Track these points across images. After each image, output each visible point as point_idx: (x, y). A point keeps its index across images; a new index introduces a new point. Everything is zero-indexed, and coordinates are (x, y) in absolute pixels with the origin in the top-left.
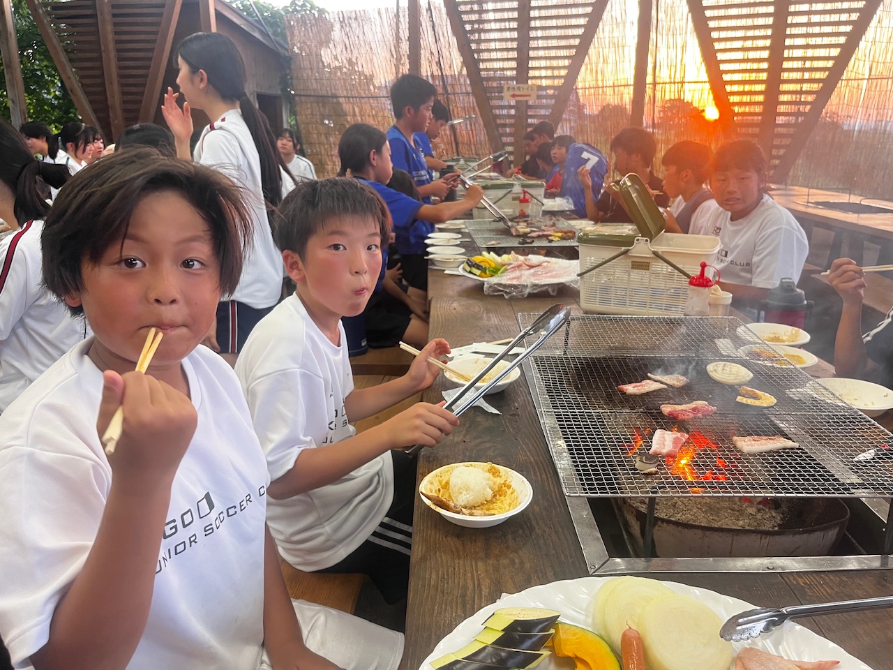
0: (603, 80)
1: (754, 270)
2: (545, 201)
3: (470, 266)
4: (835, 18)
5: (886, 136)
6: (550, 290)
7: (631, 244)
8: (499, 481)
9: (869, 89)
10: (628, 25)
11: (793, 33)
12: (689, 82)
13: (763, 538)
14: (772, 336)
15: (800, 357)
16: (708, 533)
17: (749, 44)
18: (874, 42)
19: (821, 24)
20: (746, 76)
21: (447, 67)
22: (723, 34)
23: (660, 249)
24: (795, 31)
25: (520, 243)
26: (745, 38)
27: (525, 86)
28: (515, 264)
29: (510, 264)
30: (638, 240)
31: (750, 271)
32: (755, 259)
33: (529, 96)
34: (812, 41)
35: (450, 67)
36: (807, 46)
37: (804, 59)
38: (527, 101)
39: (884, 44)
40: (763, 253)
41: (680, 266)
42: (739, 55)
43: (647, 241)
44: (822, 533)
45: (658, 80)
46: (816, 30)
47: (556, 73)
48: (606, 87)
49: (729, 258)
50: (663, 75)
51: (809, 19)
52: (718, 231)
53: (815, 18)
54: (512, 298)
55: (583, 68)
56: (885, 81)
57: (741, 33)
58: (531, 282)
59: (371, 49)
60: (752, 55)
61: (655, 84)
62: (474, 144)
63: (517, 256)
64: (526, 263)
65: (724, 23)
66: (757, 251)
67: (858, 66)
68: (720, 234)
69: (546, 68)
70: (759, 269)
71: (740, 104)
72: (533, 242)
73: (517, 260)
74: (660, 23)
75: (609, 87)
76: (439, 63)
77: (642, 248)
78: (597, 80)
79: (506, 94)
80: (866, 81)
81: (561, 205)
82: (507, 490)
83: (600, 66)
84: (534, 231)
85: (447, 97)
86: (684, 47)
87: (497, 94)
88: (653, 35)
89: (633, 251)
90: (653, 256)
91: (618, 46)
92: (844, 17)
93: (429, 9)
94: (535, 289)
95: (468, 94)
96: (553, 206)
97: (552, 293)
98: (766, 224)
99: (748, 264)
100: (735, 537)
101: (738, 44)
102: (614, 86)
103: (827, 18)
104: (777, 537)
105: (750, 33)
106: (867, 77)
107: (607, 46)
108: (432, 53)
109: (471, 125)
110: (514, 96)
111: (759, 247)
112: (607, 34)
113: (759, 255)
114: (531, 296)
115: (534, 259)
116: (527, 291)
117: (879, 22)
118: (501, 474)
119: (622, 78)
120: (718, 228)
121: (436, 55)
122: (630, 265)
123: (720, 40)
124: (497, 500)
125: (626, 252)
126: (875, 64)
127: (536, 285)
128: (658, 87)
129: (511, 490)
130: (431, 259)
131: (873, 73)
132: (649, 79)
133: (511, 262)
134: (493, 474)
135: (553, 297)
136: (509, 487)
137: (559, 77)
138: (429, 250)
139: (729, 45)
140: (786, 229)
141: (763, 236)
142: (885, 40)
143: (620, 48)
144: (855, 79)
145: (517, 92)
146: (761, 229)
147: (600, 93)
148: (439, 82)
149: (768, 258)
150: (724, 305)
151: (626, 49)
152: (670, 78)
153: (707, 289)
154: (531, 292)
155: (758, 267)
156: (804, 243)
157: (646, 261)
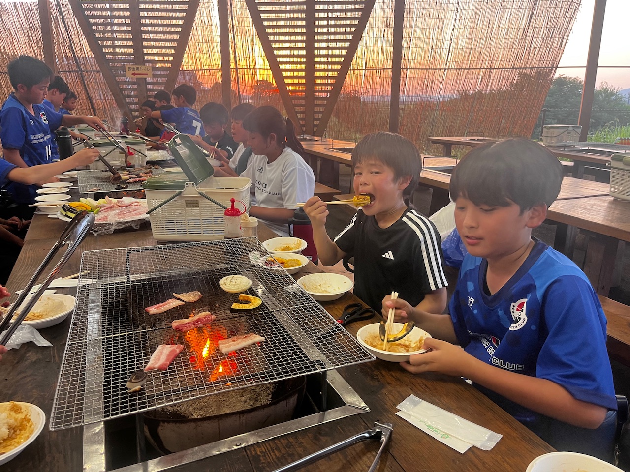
0: (201, 65)
1: (283, 198)
2: (147, 153)
3: (65, 211)
4: (342, 30)
5: (378, 105)
6: (133, 225)
7: (183, 187)
8: (20, 416)
9: (366, 75)
10: (214, 28)
11: (319, 39)
12: (259, 69)
13: (241, 417)
14: (285, 246)
15: (299, 261)
16: (199, 423)
17: (293, 45)
18: (366, 47)
19: (335, 34)
20: (294, 67)
21: (78, 50)
22: (277, 38)
23: (204, 190)
24: (320, 38)
25: (116, 189)
26: (290, 41)
27: (143, 67)
28: (108, 206)
29: (104, 206)
30: (187, 184)
31: (281, 199)
32: (283, 190)
33: (147, 74)
34: (331, 45)
35: (81, 51)
36: (328, 48)
37: (327, 56)
38: (146, 78)
39: (372, 48)
40: (287, 186)
41: (220, 202)
42: (288, 52)
43: (193, 184)
44: (285, 402)
45: (239, 67)
46: (332, 37)
47: (166, 58)
48: (204, 70)
49: (268, 189)
50: (242, 63)
51: (328, 30)
52: (262, 170)
53: (332, 30)
54: (99, 235)
55: (185, 56)
56: (374, 71)
57: (287, 38)
58: (116, 221)
59: (11, 34)
60: (296, 52)
61: (237, 69)
62: (109, 110)
63: (110, 199)
64: (119, 204)
65: (277, 30)
66: (284, 185)
67: (358, 61)
68: (263, 172)
69: (158, 55)
70: (287, 197)
71: (293, 84)
72: (127, 187)
73: (110, 202)
74: (235, 27)
75: (206, 70)
76: (71, 47)
77: (191, 191)
78: (197, 65)
79: (129, 73)
80: (364, 71)
81: (163, 156)
82: (27, 424)
83: (198, 55)
84: (133, 178)
85: (81, 74)
86: (253, 45)
87: (122, 73)
88: (231, 36)
89: (184, 193)
90: (200, 195)
91: (209, 42)
92: (348, 30)
93: (58, 5)
94: (121, 226)
95: (98, 72)
96: (157, 157)
97: (135, 227)
98: (286, 166)
99: (279, 194)
100: (220, 421)
101: (287, 45)
102: (209, 69)
103: (338, 30)
104: (251, 413)
105: (293, 38)
106: (364, 68)
107: (201, 42)
108: (64, 39)
109: (104, 95)
110: (134, 74)
111: (284, 182)
112: (200, 33)
113: (285, 188)
114: (117, 231)
115: (126, 200)
116: (113, 228)
117: (368, 34)
118: (22, 411)
119: (214, 64)
120: (261, 168)
121: (68, 42)
122: (185, 204)
123: (275, 42)
124: (17, 435)
125: (179, 194)
126: (368, 60)
127: (121, 223)
128: (240, 71)
129: (30, 423)
130: (36, 207)
131: (367, 66)
132: (233, 66)
133: (105, 205)
134: (15, 412)
135: (136, 230)
136: (29, 421)
137: (168, 62)
138: (37, 198)
139: (281, 45)
140: (299, 168)
141: (286, 174)
142: (372, 45)
143: (210, 43)
144: (358, 70)
145: (137, 72)
146: (284, 169)
147: (200, 74)
148: (73, 62)
149: (291, 189)
150: (253, 228)
151: (214, 44)
152: (247, 66)
153: (237, 217)
154: (117, 228)
155: (286, 195)
156: (312, 178)
157: (196, 199)
